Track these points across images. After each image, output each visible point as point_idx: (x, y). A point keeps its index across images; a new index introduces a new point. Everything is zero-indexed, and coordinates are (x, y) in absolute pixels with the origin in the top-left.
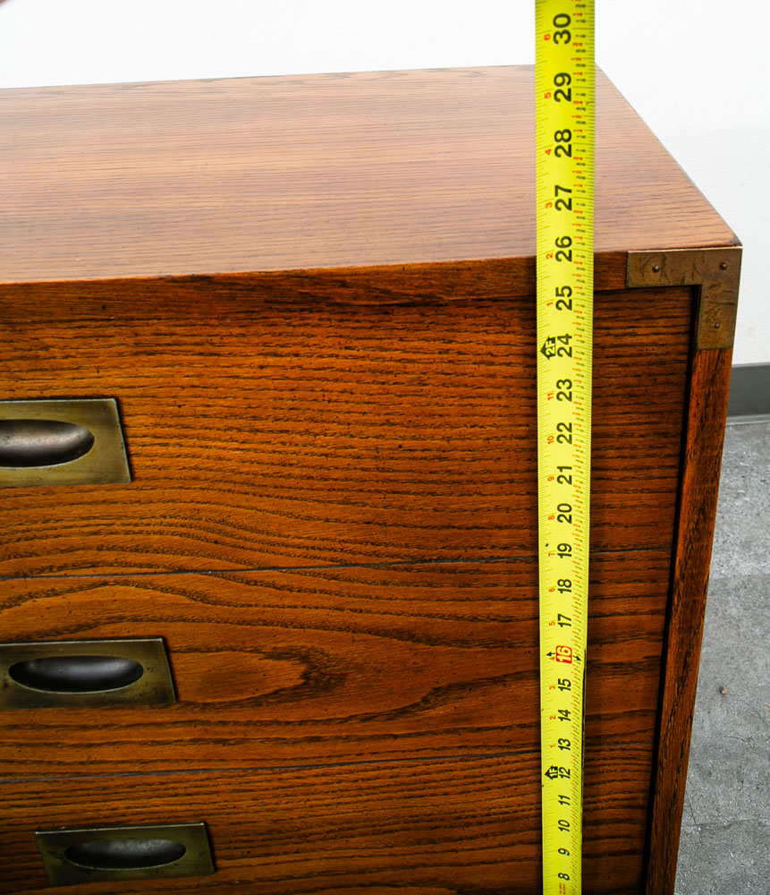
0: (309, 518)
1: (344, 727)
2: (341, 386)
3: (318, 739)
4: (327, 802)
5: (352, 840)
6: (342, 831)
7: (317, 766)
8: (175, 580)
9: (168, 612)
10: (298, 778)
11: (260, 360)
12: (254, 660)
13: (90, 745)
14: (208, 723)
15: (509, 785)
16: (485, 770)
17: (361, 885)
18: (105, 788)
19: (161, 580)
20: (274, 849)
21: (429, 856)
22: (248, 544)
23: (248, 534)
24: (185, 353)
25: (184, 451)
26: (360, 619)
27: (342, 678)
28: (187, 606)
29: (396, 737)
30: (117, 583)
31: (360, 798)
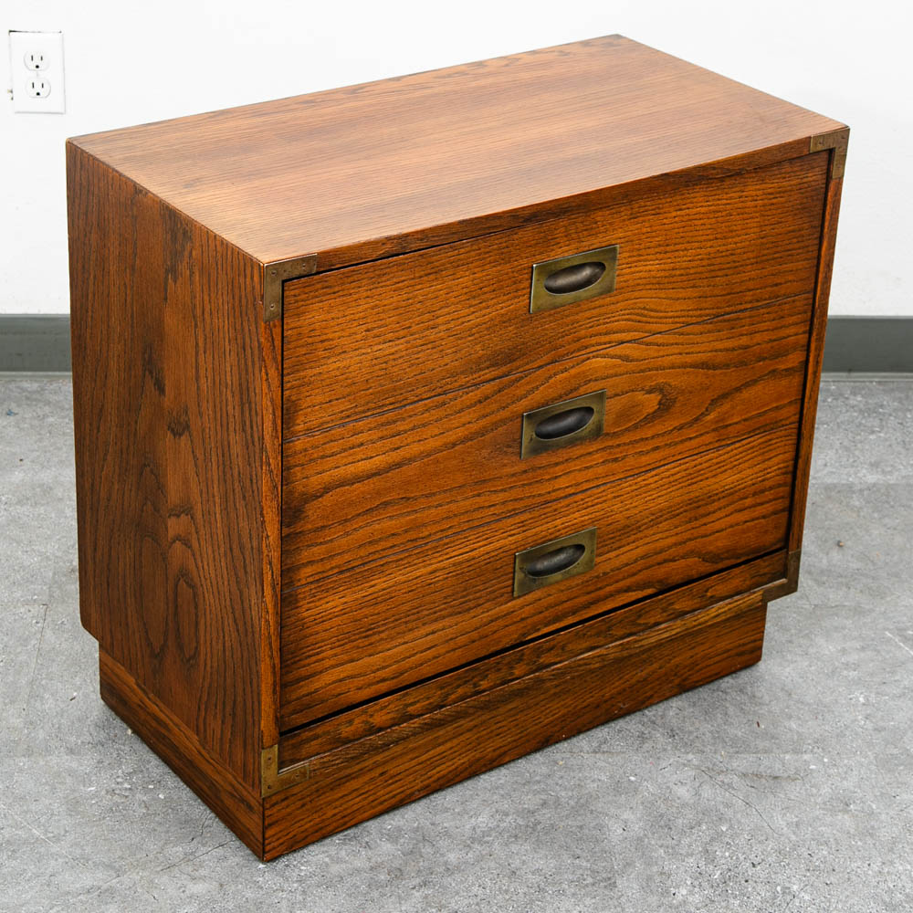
0: (678, 299)
1: (670, 436)
2: (702, 221)
3: (657, 448)
4: (654, 497)
5: (660, 526)
6: (656, 519)
7: (653, 469)
8: (619, 350)
9: (611, 372)
10: (644, 480)
11: (674, 214)
12: (640, 396)
13: (556, 477)
14: (612, 447)
15: (735, 466)
16: (725, 456)
17: (659, 564)
18: (555, 510)
19: (611, 351)
20: (624, 542)
21: (692, 531)
22: (652, 320)
23: (652, 314)
24: (647, 215)
25: (637, 269)
26: (689, 359)
27: (674, 401)
28: (620, 366)
29: (691, 439)
30: (594, 357)
31: (669, 490)
